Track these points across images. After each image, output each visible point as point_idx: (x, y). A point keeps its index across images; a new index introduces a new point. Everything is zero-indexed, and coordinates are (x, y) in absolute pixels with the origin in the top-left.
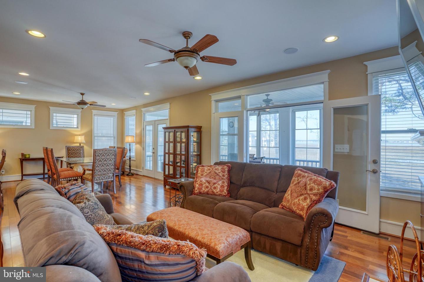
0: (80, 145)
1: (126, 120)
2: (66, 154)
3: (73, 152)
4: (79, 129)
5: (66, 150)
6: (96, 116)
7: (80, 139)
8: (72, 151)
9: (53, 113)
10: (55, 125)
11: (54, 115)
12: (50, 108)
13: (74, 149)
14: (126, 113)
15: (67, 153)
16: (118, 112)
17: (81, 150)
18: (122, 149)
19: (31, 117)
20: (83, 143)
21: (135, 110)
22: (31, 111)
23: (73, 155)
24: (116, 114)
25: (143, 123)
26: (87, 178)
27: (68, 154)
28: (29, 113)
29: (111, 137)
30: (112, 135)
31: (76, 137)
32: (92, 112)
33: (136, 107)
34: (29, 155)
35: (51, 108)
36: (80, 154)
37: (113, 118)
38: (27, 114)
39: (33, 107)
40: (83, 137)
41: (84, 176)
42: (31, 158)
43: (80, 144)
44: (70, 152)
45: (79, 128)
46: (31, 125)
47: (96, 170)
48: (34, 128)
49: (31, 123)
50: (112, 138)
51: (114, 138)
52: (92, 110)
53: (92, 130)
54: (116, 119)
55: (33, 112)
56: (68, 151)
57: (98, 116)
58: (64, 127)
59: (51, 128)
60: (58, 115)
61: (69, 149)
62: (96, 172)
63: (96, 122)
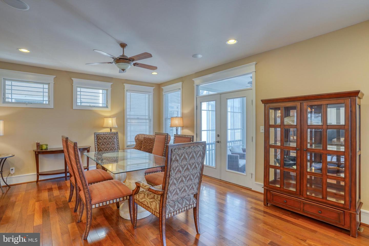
0: (111, 131)
1: (164, 97)
2: (95, 145)
3: (104, 141)
4: (109, 109)
5: (95, 138)
6: (129, 92)
7: (111, 122)
8: (102, 140)
9: (77, 87)
10: (79, 104)
11: (79, 89)
12: (72, 80)
13: (105, 137)
14: (165, 88)
15: (96, 143)
16: (154, 88)
17: (115, 138)
18: (165, 136)
19: (49, 92)
20: (115, 128)
21: (182, 82)
22: (49, 84)
23: (104, 147)
24: (151, 89)
25: (197, 98)
26: (145, 203)
27: (98, 145)
28: (46, 86)
29: (146, 119)
30: (147, 117)
31: (106, 119)
32: (124, 86)
33: (182, 78)
34: (47, 145)
35: (74, 80)
36: (113, 144)
37: (147, 95)
38: (43, 88)
39: (51, 78)
40: (114, 120)
41: (137, 197)
42: (49, 150)
43: (111, 129)
44: (101, 141)
45: (109, 107)
46: (49, 104)
47: (170, 192)
48: (53, 107)
49: (49, 101)
50: (148, 121)
51: (150, 121)
52: (124, 84)
53: (124, 110)
54: (151, 96)
55: (52, 85)
56: (98, 140)
57: (132, 92)
58: (90, 106)
59: (74, 108)
60: (83, 90)
61: (98, 137)
62: (169, 197)
63: (128, 99)
